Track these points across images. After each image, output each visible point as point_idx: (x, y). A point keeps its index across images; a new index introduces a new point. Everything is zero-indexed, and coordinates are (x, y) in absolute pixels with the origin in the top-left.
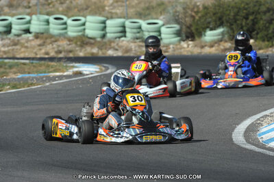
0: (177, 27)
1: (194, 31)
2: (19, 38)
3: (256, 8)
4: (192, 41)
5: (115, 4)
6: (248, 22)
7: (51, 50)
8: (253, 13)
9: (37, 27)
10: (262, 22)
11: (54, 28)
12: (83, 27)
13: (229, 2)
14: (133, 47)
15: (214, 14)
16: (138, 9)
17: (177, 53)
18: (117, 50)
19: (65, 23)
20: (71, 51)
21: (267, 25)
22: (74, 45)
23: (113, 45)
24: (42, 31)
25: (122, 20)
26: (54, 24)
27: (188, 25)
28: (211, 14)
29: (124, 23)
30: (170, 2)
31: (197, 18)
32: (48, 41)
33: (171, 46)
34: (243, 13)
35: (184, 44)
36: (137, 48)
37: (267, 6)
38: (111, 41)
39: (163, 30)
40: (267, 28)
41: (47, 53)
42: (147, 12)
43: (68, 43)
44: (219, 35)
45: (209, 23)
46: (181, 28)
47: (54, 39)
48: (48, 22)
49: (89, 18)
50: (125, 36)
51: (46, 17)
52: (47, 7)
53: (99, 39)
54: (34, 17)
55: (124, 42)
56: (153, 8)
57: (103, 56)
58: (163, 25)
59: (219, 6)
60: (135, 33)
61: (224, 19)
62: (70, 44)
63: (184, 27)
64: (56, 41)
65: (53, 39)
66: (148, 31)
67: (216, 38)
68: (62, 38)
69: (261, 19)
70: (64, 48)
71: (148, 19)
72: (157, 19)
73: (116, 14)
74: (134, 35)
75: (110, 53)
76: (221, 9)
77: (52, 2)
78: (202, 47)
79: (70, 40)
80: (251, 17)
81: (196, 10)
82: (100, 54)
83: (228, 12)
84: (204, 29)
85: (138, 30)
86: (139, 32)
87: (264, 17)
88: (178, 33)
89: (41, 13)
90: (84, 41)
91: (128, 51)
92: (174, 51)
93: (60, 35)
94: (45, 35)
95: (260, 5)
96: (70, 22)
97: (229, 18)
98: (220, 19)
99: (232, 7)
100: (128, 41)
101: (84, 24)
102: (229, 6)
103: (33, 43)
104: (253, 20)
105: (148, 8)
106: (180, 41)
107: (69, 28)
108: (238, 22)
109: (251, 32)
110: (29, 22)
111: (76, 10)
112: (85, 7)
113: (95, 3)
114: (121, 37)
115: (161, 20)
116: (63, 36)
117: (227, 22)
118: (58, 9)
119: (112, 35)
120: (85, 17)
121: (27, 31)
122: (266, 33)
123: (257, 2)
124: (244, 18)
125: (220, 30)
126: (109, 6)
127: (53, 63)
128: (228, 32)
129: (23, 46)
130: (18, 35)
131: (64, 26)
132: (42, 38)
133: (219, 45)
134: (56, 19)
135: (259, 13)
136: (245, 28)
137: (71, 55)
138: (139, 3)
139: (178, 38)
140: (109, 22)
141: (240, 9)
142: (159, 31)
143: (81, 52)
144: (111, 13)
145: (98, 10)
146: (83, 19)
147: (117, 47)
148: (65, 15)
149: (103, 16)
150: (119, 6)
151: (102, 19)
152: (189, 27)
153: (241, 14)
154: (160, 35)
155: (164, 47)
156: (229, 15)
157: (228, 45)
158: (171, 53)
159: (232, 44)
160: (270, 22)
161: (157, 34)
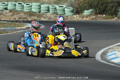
0: (72, 8)
1: (80, 11)
2: (3, 12)
3: (107, 1)
4: (78, 14)
6: (103, 7)
7: (16, 17)
8: (105, 3)
9: (11, 7)
10: (109, 7)
11: (18, 8)
12: (30, 8)
14: (52, 17)
15: (88, 3)
16: (55, 0)
17: (72, 20)
18: (45, 18)
19: (23, 6)
20: (25, 18)
21: (111, 8)
22: (26, 15)
23: (44, 16)
24: (13, 9)
25: (47, 5)
26: (18, 6)
28: (87, 3)
29: (49, 6)
31: (81, 4)
32: (15, 13)
33: (69, 17)
34: (101, 3)
35: (75, 16)
36: (54, 17)
38: (43, 14)
39: (66, 9)
40: (111, 10)
41: (15, 19)
42: (59, 2)
43: (24, 14)
44: (90, 12)
47: (18, 12)
48: (15, 5)
49: (34, 4)
50: (49, 12)
51: (15, 3)
53: (38, 13)
54: (9, 2)
55: (49, 14)
58: (66, 7)
62: (25, 15)
63: (75, 9)
64: (19, 14)
65: (17, 13)
66: (59, 10)
67: (88, 13)
69: (109, 6)
70: (22, 16)
71: (59, 5)
72: (63, 5)
73: (45, 2)
74: (53, 12)
75: (43, 19)
76: (91, 1)
78: (83, 18)
79: (25, 13)
80: (104, 5)
81: (80, 1)
82: (38, 20)
83: (94, 2)
84: (84, 10)
85: (55, 9)
86: (55, 11)
88: (72, 11)
89: (12, 1)
90: (31, 14)
91: (50, 19)
92: (70, 19)
93: (21, 11)
94: (14, 10)
96: (25, 5)
97: (95, 5)
98: (91, 5)
101: (31, 6)
103: (9, 14)
104: (105, 6)
106: (73, 15)
107: (25, 8)
108: (99, 7)
109: (104, 11)
110: (7, 5)
114: (48, 12)
115: (65, 5)
117: (94, 6)
119: (44, 11)
120: (32, 3)
121: (6, 9)
122: (110, 12)
125: (91, 10)
127: (17, 23)
128: (94, 11)
129: (4, 15)
130: (2, 11)
132: (12, 12)
133: (90, 17)
134: (19, 4)
135: (108, 3)
136: (101, 10)
137: (25, 20)
139: (72, 13)
140: (42, 6)
141: (99, 1)
143: (29, 18)
144: (43, 2)
147: (45, 17)
148: (23, 2)
149: (40, 3)
152: (77, 8)
153: (100, 3)
154: (64, 12)
155: (66, 17)
156: (95, 4)
157: (94, 17)
158: (69, 20)
159: (96, 16)
160: (113, 7)
161: (63, 11)
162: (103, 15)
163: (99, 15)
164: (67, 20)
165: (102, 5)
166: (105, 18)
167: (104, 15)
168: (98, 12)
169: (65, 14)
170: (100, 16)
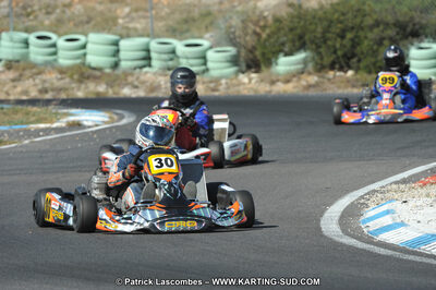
0: (232, 50)
1: (259, 57)
3: (358, 20)
4: (256, 72)
5: (134, 15)
6: (345, 42)
7: (31, 88)
8: (353, 28)
9: (10, 50)
10: (366, 43)
11: (37, 53)
12: (82, 51)
13: (315, 10)
14: (162, 83)
15: (291, 30)
16: (171, 23)
17: (233, 92)
18: (136, 87)
19: (54, 45)
20: (60, 90)
21: (375, 47)
22: (67, 80)
23: (130, 79)
24: (17, 58)
25: (144, 40)
26: (35, 46)
27: (250, 47)
28: (287, 29)
29: (148, 44)
30: (220, 11)
31: (264, 36)
32: (28, 73)
33: (223, 81)
34: (337, 28)
35: (244, 78)
37: (375, 17)
38: (126, 74)
39: (211, 55)
40: (375, 53)
41: (25, 92)
42: (185, 27)
43: (59, 76)
44: (298, 63)
45: (283, 44)
46: (239, 52)
47: (37, 69)
48: (26, 43)
49: (93, 37)
50: (150, 66)
51: (24, 35)
52: (25, 19)
53: (108, 71)
54: (4, 35)
55: (149, 74)
56: (194, 20)
57: (115, 96)
58: (211, 48)
59: (300, 17)
60: (165, 60)
61: (307, 37)
62: (62, 79)
63: (243, 53)
64: (39, 73)
65: (34, 71)
66: (187, 58)
67: (293, 68)
68: (49, 68)
69: (366, 37)
70: (52, 84)
71: (186, 38)
72: (201, 37)
73: (136, 29)
74: (164, 64)
75: (126, 92)
76: (302, 23)
77: (33, 12)
78: (273, 83)
79: (62, 71)
80: (349, 35)
81: (262, 23)
82: (111, 93)
83: (313, 27)
84: (276, 54)
85: (171, 56)
86: (171, 59)
87: (370, 35)
88: (234, 61)
89: (15, 29)
90: (84, 73)
91: (153, 88)
92: (228, 88)
93: (46, 63)
94: (22, 64)
95: (364, 16)
96: (61, 43)
97: (315, 37)
98: (301, 37)
99: (320, 19)
100: (155, 74)
101: (84, 47)
102: (314, 17)
103: (3, 77)
104: (352, 40)
105: (186, 21)
106: (237, 73)
107: (61, 53)
108: (330, 43)
109: (349, 59)
111: (71, 24)
112: (85, 19)
113: (102, 13)
114: (144, 66)
115: (207, 39)
116: (51, 65)
117: (312, 42)
118: (42, 23)
119: (130, 64)
120: (86, 35)
122: (373, 60)
123: (359, 10)
124: (338, 35)
125: (301, 56)
126: (124, 18)
127: (35, 109)
128: (313, 59)
131: (52, 50)
132: (17, 69)
133: (300, 79)
134: (39, 38)
135: (362, 29)
137: (63, 96)
138: (173, 13)
139: (235, 69)
140: (124, 44)
141: (331, 22)
142: (203, 58)
143: (79, 89)
144: (127, 28)
145: (106, 23)
146: (83, 39)
147: (136, 83)
148: (54, 32)
149: (115, 34)
150: (140, 17)
151: (113, 37)
152: (252, 51)
153: (333, 29)
154: (205, 64)
155: (211, 82)
156: (314, 31)
157: (313, 79)
158: (222, 91)
159: (319, 77)
160: (380, 42)
161: (201, 61)
162: (346, 72)
163: (331, 74)
164: (216, 94)
165: (343, 37)
166: (351, 83)
167: (350, 73)
168: (327, 60)
169: (207, 70)
170: (335, 76)
